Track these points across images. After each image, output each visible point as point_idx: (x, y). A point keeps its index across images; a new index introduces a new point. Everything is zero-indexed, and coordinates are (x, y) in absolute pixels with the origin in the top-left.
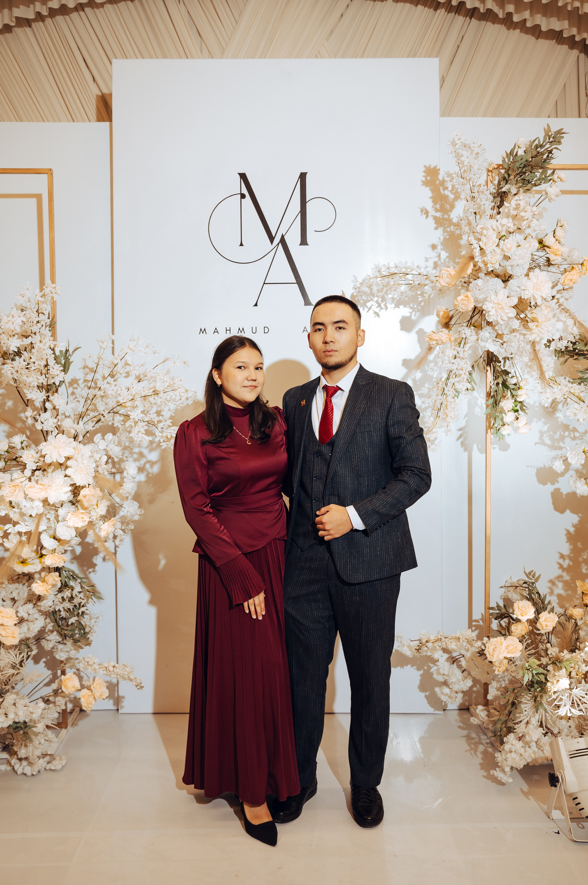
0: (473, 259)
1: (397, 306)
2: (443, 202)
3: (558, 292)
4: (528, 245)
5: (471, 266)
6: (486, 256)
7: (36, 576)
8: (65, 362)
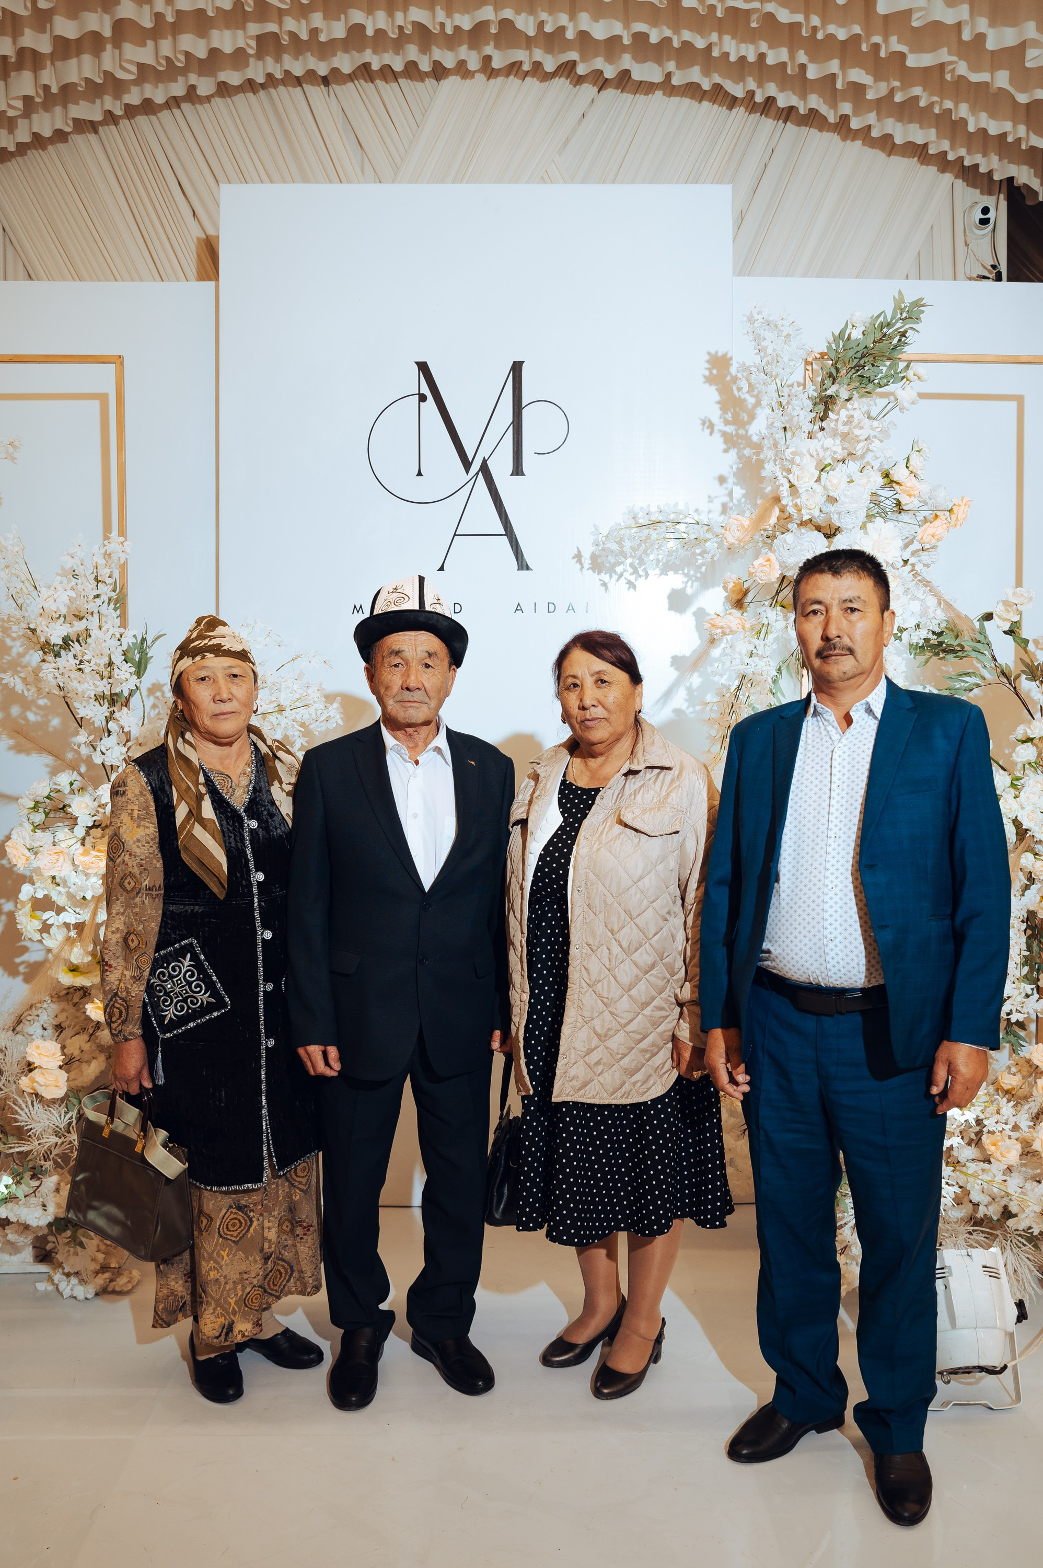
0: (779, 501)
1: (664, 572)
2: (738, 410)
3: (914, 553)
4: (865, 481)
5: (776, 512)
6: (799, 497)
7: (93, 992)
8: (140, 659)
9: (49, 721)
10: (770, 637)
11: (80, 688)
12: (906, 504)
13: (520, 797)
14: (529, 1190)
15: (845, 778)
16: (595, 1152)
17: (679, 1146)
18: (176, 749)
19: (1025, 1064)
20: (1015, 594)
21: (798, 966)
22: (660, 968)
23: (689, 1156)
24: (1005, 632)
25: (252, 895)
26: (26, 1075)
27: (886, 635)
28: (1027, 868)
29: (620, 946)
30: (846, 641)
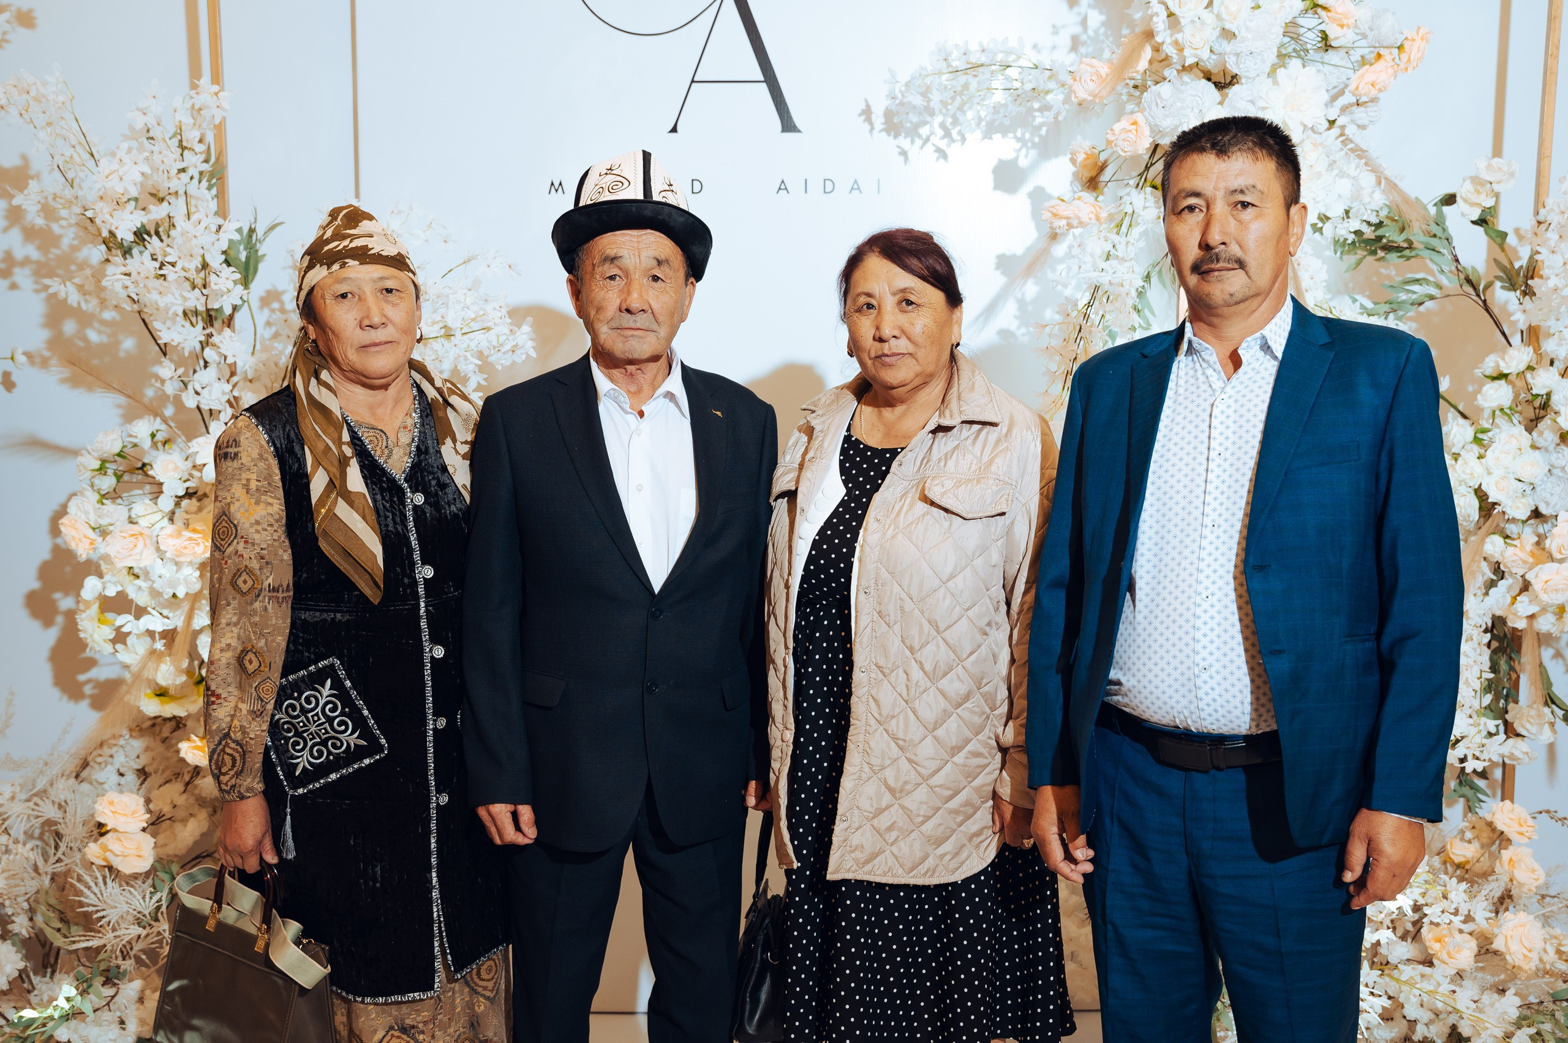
0: (1153, 36)
1: (988, 134)
3: (1344, 109)
5: (1148, 53)
6: (1180, 31)
7: (190, 723)
8: (248, 258)
9: (118, 343)
10: (1136, 232)
11: (162, 302)
12: (1336, 39)
13: (788, 458)
14: (799, 997)
15: (1228, 444)
16: (886, 948)
17: (999, 941)
18: (309, 395)
19: (1485, 828)
20: (1489, 167)
21: (1159, 703)
22: (977, 698)
23: (1013, 953)
24: (1473, 222)
25: (417, 597)
26: (96, 841)
27: (1292, 240)
28: (1493, 556)
29: (922, 668)
30: (1235, 250)
